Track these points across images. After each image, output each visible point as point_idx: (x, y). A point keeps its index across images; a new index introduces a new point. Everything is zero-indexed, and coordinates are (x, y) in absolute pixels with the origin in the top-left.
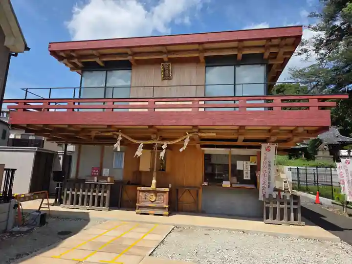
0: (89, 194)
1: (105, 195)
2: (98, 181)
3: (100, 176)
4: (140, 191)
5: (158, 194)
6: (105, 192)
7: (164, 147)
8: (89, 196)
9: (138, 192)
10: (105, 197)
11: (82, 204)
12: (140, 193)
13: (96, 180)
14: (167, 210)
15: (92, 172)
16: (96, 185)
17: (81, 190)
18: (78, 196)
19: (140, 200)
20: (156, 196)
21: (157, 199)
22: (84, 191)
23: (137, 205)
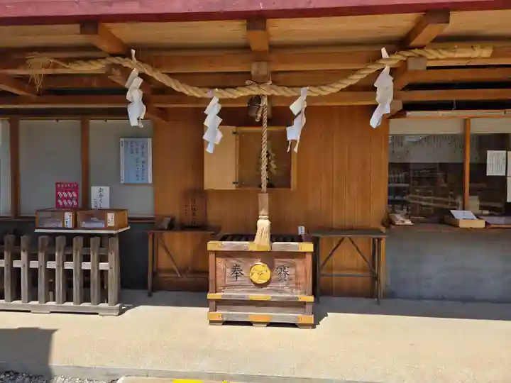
0: (51, 265)
1: (103, 266)
2: (76, 226)
3: (84, 208)
4: (218, 254)
5: (278, 262)
6: (103, 259)
7: (296, 107)
8: (51, 273)
9: (212, 256)
10: (103, 274)
11: (34, 296)
12: (219, 260)
13: (69, 223)
14: (309, 308)
15: (57, 197)
16: (69, 238)
17: (24, 255)
18: (17, 272)
19: (219, 281)
20: (271, 267)
21: (273, 278)
22: (33, 257)
23: (210, 296)
